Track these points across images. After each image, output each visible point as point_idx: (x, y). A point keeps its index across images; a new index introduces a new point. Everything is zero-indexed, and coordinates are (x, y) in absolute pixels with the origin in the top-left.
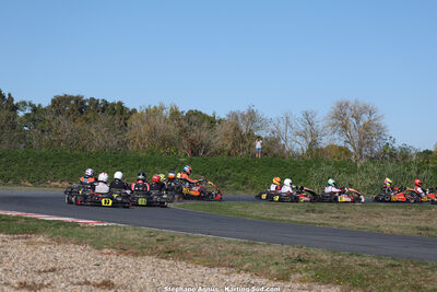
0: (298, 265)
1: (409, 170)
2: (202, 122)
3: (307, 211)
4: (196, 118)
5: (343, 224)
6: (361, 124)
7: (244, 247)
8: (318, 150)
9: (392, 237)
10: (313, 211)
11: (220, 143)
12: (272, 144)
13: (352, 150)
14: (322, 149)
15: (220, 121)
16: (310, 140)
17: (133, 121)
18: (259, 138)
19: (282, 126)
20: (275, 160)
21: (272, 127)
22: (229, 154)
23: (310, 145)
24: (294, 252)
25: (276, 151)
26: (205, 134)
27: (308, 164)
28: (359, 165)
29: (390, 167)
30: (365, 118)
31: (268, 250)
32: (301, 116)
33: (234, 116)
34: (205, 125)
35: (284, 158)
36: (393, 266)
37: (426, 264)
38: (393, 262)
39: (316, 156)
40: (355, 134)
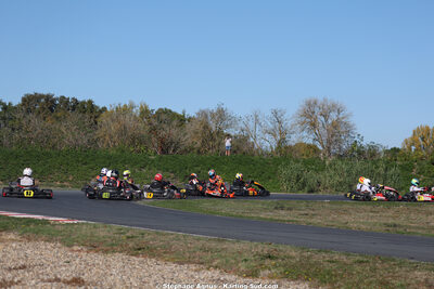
0: (267, 262)
1: (377, 167)
2: (172, 120)
3: (276, 208)
4: (166, 116)
5: (313, 220)
6: (330, 121)
7: (213, 244)
8: (286, 147)
9: (359, 233)
10: (282, 208)
11: (190, 141)
12: (241, 142)
13: (321, 148)
14: (290, 147)
15: (190, 119)
16: (279, 138)
17: (103, 119)
18: (229, 136)
19: (251, 124)
20: (243, 154)
21: (243, 126)
22: (199, 152)
23: (279, 143)
24: (264, 248)
25: (245, 149)
26: (174, 132)
27: (277, 162)
28: (327, 163)
29: (358, 165)
30: (333, 116)
31: (237, 246)
32: (270, 115)
33: (203, 114)
34: (175, 123)
35: (253, 155)
36: (361, 262)
37: (394, 260)
38: (361, 259)
39: (285, 153)
40: (324, 132)
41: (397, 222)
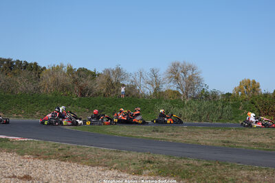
0: (148, 165)
1: (217, 105)
2: (88, 75)
3: (153, 131)
4: (83, 72)
5: (176, 139)
6: (187, 76)
7: (113, 154)
8: (160, 93)
9: (206, 147)
10: (157, 131)
11: (98, 88)
12: (131, 89)
13: (181, 93)
14: (162, 92)
15: (99, 75)
16: (155, 86)
17: (44, 74)
18: (123, 85)
19: (138, 78)
20: (132, 97)
21: (132, 79)
22: (104, 96)
23: (155, 90)
24: (146, 157)
25: (134, 93)
26: (89, 83)
27: (154, 102)
28: (186, 102)
29: (205, 104)
30: (190, 73)
31: (129, 155)
32: (150, 72)
33: (108, 71)
34: (89, 77)
35: (139, 98)
36: (207, 165)
37: (227, 164)
38: (207, 163)
39: (159, 97)
40: (183, 83)
41: (229, 140)
